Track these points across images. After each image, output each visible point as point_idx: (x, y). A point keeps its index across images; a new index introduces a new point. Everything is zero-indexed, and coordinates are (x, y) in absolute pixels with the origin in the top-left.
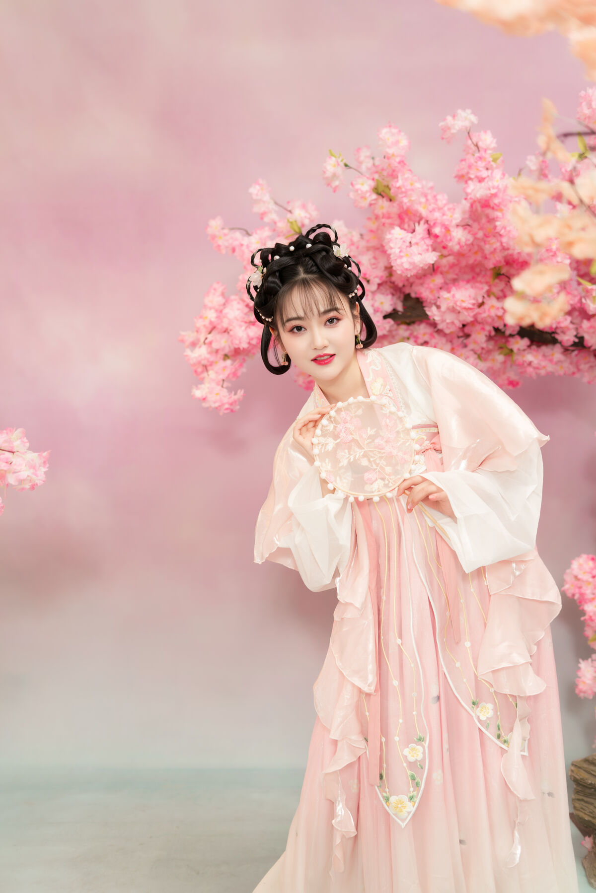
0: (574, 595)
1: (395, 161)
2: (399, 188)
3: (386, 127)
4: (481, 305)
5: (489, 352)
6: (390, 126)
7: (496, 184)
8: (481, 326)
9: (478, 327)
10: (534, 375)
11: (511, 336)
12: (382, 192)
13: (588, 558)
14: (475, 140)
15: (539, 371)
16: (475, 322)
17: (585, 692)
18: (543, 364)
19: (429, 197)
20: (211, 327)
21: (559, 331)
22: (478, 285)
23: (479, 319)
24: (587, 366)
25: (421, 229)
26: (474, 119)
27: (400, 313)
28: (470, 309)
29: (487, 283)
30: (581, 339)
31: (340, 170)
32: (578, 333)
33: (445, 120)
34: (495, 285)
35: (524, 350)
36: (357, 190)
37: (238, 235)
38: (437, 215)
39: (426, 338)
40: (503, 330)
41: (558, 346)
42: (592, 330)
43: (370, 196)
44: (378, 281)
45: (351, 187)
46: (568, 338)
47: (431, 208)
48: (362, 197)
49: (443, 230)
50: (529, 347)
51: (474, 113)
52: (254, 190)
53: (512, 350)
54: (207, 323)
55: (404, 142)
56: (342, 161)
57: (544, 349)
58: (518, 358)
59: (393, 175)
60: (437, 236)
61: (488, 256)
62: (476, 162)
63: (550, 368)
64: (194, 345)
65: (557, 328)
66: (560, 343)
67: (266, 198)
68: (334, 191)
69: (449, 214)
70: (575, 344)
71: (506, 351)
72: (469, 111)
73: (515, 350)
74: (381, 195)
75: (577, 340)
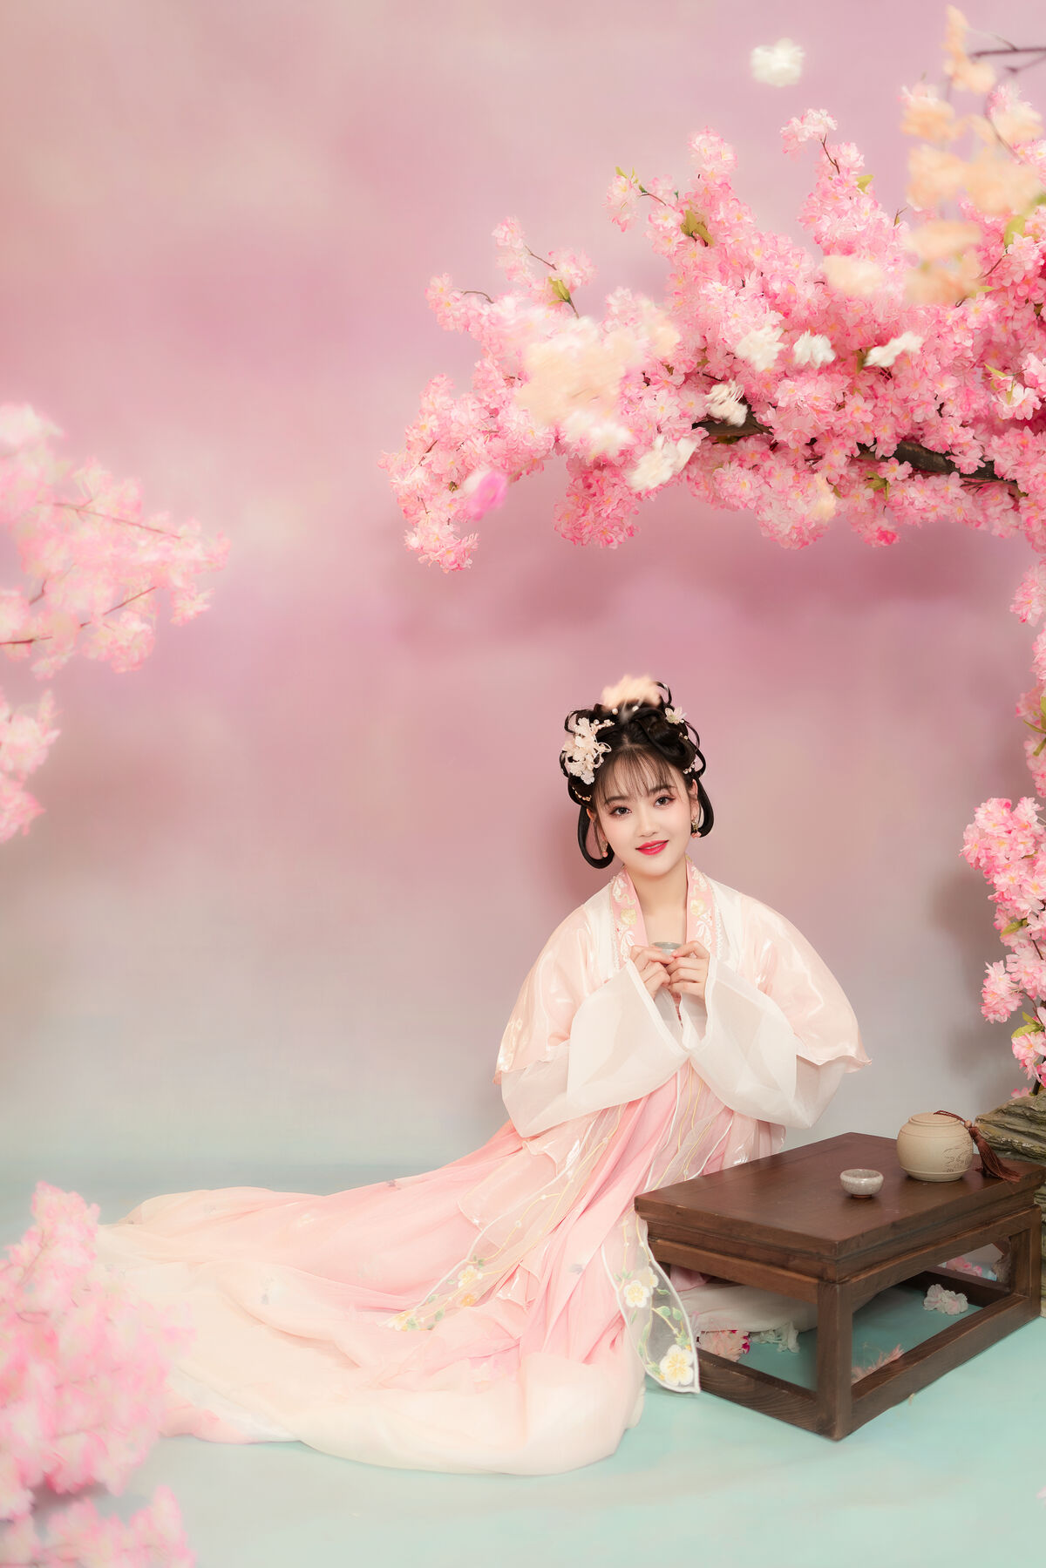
0: (978, 860)
1: (715, 184)
2: (719, 223)
3: (702, 133)
4: (840, 406)
5: (851, 483)
6: (708, 132)
7: (864, 218)
8: (840, 440)
9: (836, 442)
10: (918, 520)
11: (884, 459)
12: (696, 232)
13: (1001, 803)
14: (832, 157)
15: (927, 515)
16: (831, 433)
17: (995, 1012)
18: (932, 502)
19: (766, 239)
20: (430, 441)
21: (956, 451)
22: (836, 376)
23: (837, 428)
24: (999, 509)
25: (752, 282)
26: (830, 122)
27: (717, 422)
28: (823, 412)
29: (849, 374)
30: (991, 463)
31: (633, 194)
32: (984, 456)
33: (789, 123)
34: (861, 380)
35: (903, 481)
36: (657, 227)
37: (474, 301)
38: (776, 263)
39: (757, 459)
40: (872, 450)
41: (955, 475)
42: (1005, 449)
43: (676, 235)
44: (684, 369)
45: (648, 222)
46: (969, 461)
47: (767, 254)
48: (664, 237)
49: (785, 285)
50: (911, 476)
51: (831, 115)
52: (499, 233)
53: (885, 481)
54: (425, 434)
55: (728, 156)
56: (636, 182)
57: (933, 479)
58: (894, 494)
59: (711, 204)
60: (776, 296)
61: (850, 331)
62: (835, 188)
63: (943, 510)
64: (403, 471)
65: (952, 445)
66: (958, 470)
67: (519, 244)
68: (623, 231)
69: (794, 262)
70: (980, 472)
71: (876, 483)
72: (824, 112)
73: (890, 481)
74: (690, 235)
75: (983, 465)
